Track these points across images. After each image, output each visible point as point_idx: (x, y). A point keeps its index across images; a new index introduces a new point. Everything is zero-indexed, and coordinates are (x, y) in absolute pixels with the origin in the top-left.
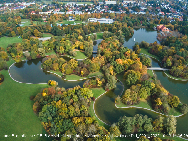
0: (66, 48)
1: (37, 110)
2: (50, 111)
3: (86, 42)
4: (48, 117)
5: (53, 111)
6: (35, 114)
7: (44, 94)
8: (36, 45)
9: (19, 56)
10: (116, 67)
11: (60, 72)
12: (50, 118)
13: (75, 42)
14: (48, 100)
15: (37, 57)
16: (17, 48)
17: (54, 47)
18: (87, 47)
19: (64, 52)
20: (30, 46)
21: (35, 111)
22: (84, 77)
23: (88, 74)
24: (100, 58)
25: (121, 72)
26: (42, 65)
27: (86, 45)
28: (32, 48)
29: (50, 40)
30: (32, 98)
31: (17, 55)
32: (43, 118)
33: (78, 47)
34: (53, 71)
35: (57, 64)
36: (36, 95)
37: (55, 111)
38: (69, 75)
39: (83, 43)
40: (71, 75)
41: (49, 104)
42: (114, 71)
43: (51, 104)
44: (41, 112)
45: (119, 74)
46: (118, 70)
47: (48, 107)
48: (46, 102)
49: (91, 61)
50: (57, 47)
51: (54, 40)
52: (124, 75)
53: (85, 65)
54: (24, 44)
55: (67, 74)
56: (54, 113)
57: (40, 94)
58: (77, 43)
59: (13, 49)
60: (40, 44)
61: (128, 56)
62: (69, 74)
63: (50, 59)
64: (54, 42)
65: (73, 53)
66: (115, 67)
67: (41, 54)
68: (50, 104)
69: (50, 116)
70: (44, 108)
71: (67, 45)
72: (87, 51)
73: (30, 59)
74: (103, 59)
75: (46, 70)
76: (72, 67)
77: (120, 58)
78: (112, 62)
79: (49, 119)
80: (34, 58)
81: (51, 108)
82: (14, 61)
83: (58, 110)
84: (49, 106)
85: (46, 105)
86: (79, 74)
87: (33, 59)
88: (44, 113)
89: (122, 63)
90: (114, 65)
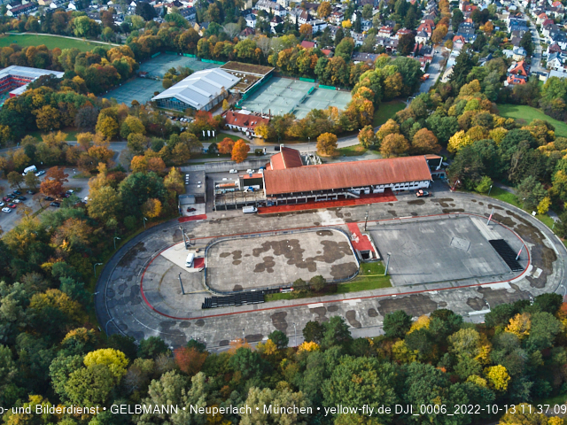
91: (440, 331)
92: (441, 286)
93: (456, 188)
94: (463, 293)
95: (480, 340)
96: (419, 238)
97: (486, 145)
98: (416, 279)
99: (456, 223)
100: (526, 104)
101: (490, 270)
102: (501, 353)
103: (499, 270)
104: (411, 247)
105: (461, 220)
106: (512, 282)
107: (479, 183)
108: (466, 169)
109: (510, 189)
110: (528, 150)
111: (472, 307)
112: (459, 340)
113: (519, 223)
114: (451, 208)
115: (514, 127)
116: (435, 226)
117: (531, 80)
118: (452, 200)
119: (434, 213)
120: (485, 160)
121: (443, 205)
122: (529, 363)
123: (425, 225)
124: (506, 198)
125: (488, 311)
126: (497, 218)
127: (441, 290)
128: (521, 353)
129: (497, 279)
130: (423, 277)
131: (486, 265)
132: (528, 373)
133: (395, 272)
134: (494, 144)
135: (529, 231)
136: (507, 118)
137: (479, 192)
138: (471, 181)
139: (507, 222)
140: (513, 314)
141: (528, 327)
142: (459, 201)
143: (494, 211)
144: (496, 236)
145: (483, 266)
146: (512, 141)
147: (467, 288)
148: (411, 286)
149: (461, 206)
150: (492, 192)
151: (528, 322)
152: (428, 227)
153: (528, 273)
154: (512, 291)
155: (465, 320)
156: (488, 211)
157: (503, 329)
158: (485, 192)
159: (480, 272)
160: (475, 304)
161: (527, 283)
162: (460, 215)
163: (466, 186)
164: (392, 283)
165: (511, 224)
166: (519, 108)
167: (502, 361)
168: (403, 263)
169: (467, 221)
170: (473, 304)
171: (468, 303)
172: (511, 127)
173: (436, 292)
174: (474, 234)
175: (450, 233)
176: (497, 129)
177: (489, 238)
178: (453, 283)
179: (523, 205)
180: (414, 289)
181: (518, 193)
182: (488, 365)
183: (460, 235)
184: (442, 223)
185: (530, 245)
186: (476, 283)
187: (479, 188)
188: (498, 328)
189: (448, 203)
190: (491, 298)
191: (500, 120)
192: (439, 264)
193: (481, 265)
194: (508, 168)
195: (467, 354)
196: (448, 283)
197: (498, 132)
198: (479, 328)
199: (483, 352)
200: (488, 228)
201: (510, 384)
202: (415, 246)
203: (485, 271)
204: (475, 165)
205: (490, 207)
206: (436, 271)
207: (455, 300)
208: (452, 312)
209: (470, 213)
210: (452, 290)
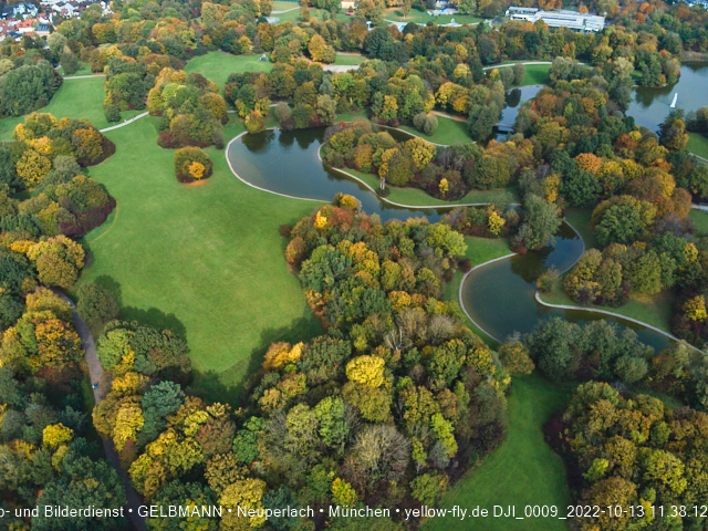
0: (403, 104)
3: (480, 87)
8: (311, 84)
9: (260, 115)
10: (569, 179)
11: (372, 177)
13: (440, 85)
15: (311, 122)
16: (255, 87)
17: (366, 96)
18: (478, 103)
19: (394, 116)
20: (294, 85)
22: (446, 199)
23: (463, 192)
24: (518, 144)
25: (587, 201)
26: (323, 151)
27: (476, 99)
28: (298, 92)
29: (357, 71)
31: (253, 109)
33: (447, 104)
34: (353, 170)
35: (368, 149)
38: (399, 189)
39: (466, 89)
40: (405, 190)
42: (560, 192)
45: (579, 206)
46: (575, 192)
49: (482, 148)
50: (378, 95)
51: (372, 74)
52: (595, 211)
53: (459, 163)
54: (276, 79)
55: (393, 185)
58: (447, 89)
59: (242, 88)
60: (325, 81)
61: (626, 150)
62: (401, 186)
63: (350, 130)
64: (369, 78)
65: (425, 121)
66: (565, 179)
67: (324, 114)
71: (409, 93)
72: (477, 119)
73: (290, 127)
74: (528, 150)
75: (333, 165)
76: (413, 164)
77: (594, 153)
78: (560, 162)
80: (301, 127)
82: (243, 127)
86: (433, 190)
87: (299, 129)
89: (596, 168)
90: (565, 172)
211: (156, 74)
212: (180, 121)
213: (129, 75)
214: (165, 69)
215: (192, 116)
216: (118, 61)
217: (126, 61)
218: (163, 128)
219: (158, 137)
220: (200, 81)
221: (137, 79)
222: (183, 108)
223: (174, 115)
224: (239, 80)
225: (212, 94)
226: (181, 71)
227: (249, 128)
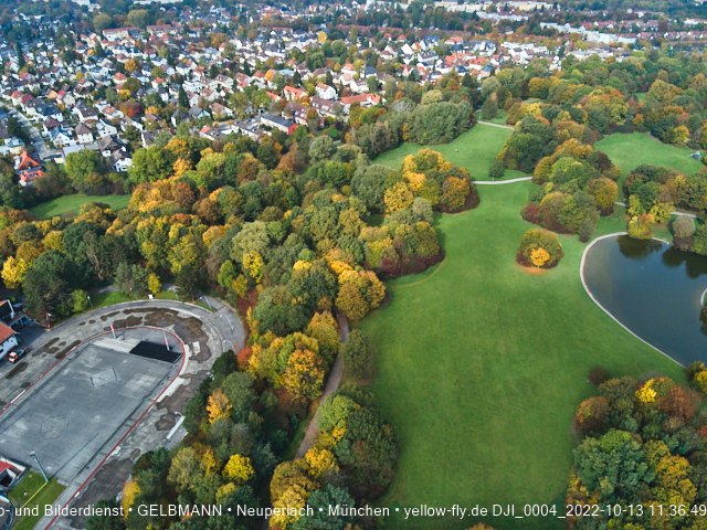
1: (586, 421)
2: (626, 463)
4: (604, 474)
5: (634, 471)
6: (573, 430)
7: (648, 394)
9: (653, 220)
12: (606, 485)
14: (643, 423)
16: (662, 188)
21: (578, 422)
30: (598, 377)
31: (648, 211)
32: (585, 463)
36: (618, 375)
37: (641, 480)
41: (638, 436)
43: (646, 445)
44: (593, 442)
47: (628, 446)
48: (633, 423)
54: (695, 185)
56: (635, 482)
57: (632, 381)
59: (647, 184)
68: (644, 441)
69: (614, 479)
70: (612, 438)
73: (684, 247)
79: (602, 483)
80: (699, 251)
81: (633, 457)
82: (624, 226)
83: (652, 485)
84: (636, 446)
85: (626, 435)
87: (694, 253)
88: (600, 450)
91: (155, 482)
92: (118, 437)
93: (52, 324)
94: (146, 424)
95: (197, 452)
96: (54, 407)
97: (49, 259)
98: (86, 454)
99: (81, 360)
100: (60, 195)
101: (153, 379)
102: (224, 445)
103: (160, 373)
104: (52, 425)
105: (85, 353)
106: (181, 373)
107: (73, 302)
108: (47, 296)
109: (110, 288)
110: (97, 239)
111: (165, 429)
112: (179, 472)
113: (144, 315)
114: (62, 348)
115: (65, 224)
116: (61, 381)
117: (49, 168)
118: (58, 339)
119: (48, 367)
120: (59, 274)
121: (51, 352)
122: (252, 431)
123: (48, 387)
124: (113, 300)
125: (182, 419)
126: (119, 325)
127: (123, 441)
128: (240, 428)
129: (166, 383)
130: (92, 445)
131: (145, 378)
132: (258, 439)
133: (56, 469)
134: (57, 252)
135: (159, 316)
136: (51, 219)
137: (80, 312)
138: (62, 305)
139: (133, 322)
140: (205, 402)
141: (227, 401)
142: (66, 335)
143: (110, 321)
144: (133, 343)
145: (144, 381)
146: (75, 239)
147: (146, 416)
148: (86, 466)
149: (73, 339)
150: (94, 302)
151: (223, 396)
152: (54, 388)
153: (188, 354)
154: (187, 382)
155: (169, 447)
156: (104, 324)
157: (208, 423)
158: (87, 307)
159: (146, 389)
160: (165, 424)
161: (195, 363)
162: (79, 349)
163: (62, 315)
164: (63, 483)
165: (138, 321)
166: (56, 202)
167: (231, 451)
168: (56, 451)
169: (91, 349)
170: (163, 426)
171: (158, 429)
172: (63, 225)
173: (119, 448)
174: (110, 357)
175: (84, 375)
176: (49, 236)
177: (127, 350)
178: (129, 423)
179: (135, 296)
180: (93, 467)
181: (121, 288)
182: (222, 468)
183: (96, 370)
184: (66, 372)
185: (171, 328)
186: (150, 403)
187: (77, 307)
188: (203, 426)
189: (56, 345)
190: (175, 404)
191: (45, 224)
192: (98, 417)
193: (141, 382)
194: (91, 269)
195: (197, 477)
196: (124, 427)
197: (52, 238)
198: (187, 442)
199: (209, 461)
200: (118, 341)
201: (253, 464)
202: (55, 420)
203: (149, 384)
204: (54, 286)
205: (104, 318)
206: (102, 427)
207: (144, 438)
208: (151, 452)
209: (89, 339)
210: (133, 431)
211: (561, 142)
212: (554, 198)
213: (533, 137)
214: (572, 140)
215: (570, 197)
216: (533, 120)
217: (539, 121)
218: (536, 199)
219: (526, 206)
220: (603, 163)
221: (538, 143)
222: (565, 186)
223: (553, 190)
224: (648, 174)
225: (608, 181)
226: (589, 147)
227: (631, 230)
